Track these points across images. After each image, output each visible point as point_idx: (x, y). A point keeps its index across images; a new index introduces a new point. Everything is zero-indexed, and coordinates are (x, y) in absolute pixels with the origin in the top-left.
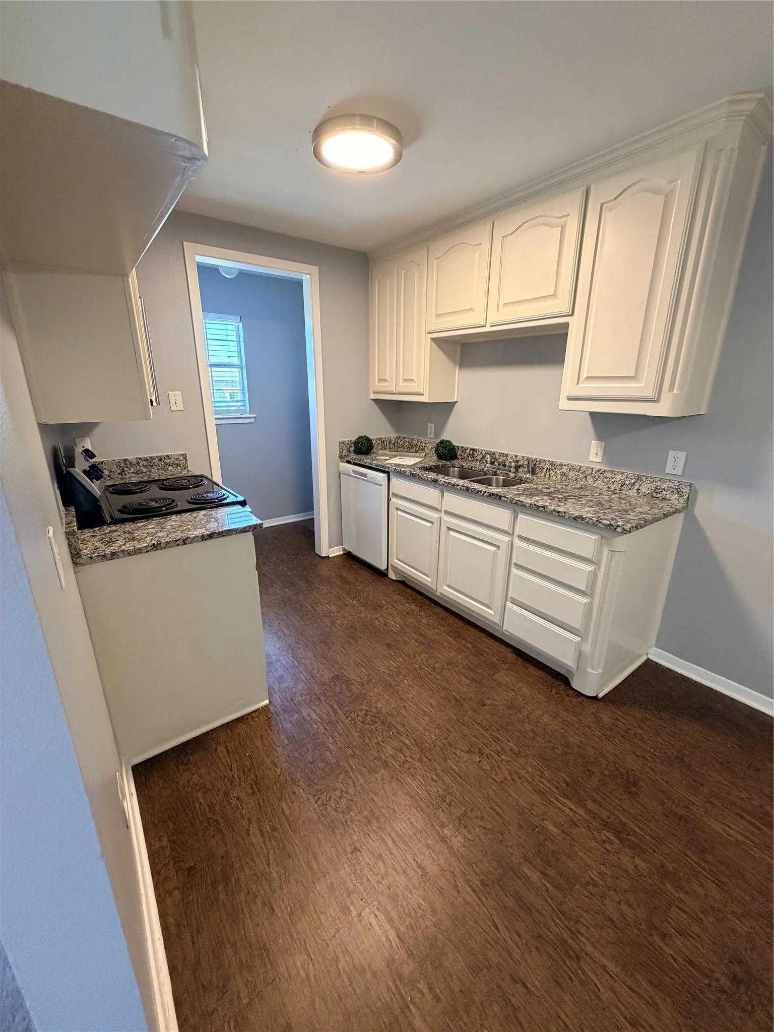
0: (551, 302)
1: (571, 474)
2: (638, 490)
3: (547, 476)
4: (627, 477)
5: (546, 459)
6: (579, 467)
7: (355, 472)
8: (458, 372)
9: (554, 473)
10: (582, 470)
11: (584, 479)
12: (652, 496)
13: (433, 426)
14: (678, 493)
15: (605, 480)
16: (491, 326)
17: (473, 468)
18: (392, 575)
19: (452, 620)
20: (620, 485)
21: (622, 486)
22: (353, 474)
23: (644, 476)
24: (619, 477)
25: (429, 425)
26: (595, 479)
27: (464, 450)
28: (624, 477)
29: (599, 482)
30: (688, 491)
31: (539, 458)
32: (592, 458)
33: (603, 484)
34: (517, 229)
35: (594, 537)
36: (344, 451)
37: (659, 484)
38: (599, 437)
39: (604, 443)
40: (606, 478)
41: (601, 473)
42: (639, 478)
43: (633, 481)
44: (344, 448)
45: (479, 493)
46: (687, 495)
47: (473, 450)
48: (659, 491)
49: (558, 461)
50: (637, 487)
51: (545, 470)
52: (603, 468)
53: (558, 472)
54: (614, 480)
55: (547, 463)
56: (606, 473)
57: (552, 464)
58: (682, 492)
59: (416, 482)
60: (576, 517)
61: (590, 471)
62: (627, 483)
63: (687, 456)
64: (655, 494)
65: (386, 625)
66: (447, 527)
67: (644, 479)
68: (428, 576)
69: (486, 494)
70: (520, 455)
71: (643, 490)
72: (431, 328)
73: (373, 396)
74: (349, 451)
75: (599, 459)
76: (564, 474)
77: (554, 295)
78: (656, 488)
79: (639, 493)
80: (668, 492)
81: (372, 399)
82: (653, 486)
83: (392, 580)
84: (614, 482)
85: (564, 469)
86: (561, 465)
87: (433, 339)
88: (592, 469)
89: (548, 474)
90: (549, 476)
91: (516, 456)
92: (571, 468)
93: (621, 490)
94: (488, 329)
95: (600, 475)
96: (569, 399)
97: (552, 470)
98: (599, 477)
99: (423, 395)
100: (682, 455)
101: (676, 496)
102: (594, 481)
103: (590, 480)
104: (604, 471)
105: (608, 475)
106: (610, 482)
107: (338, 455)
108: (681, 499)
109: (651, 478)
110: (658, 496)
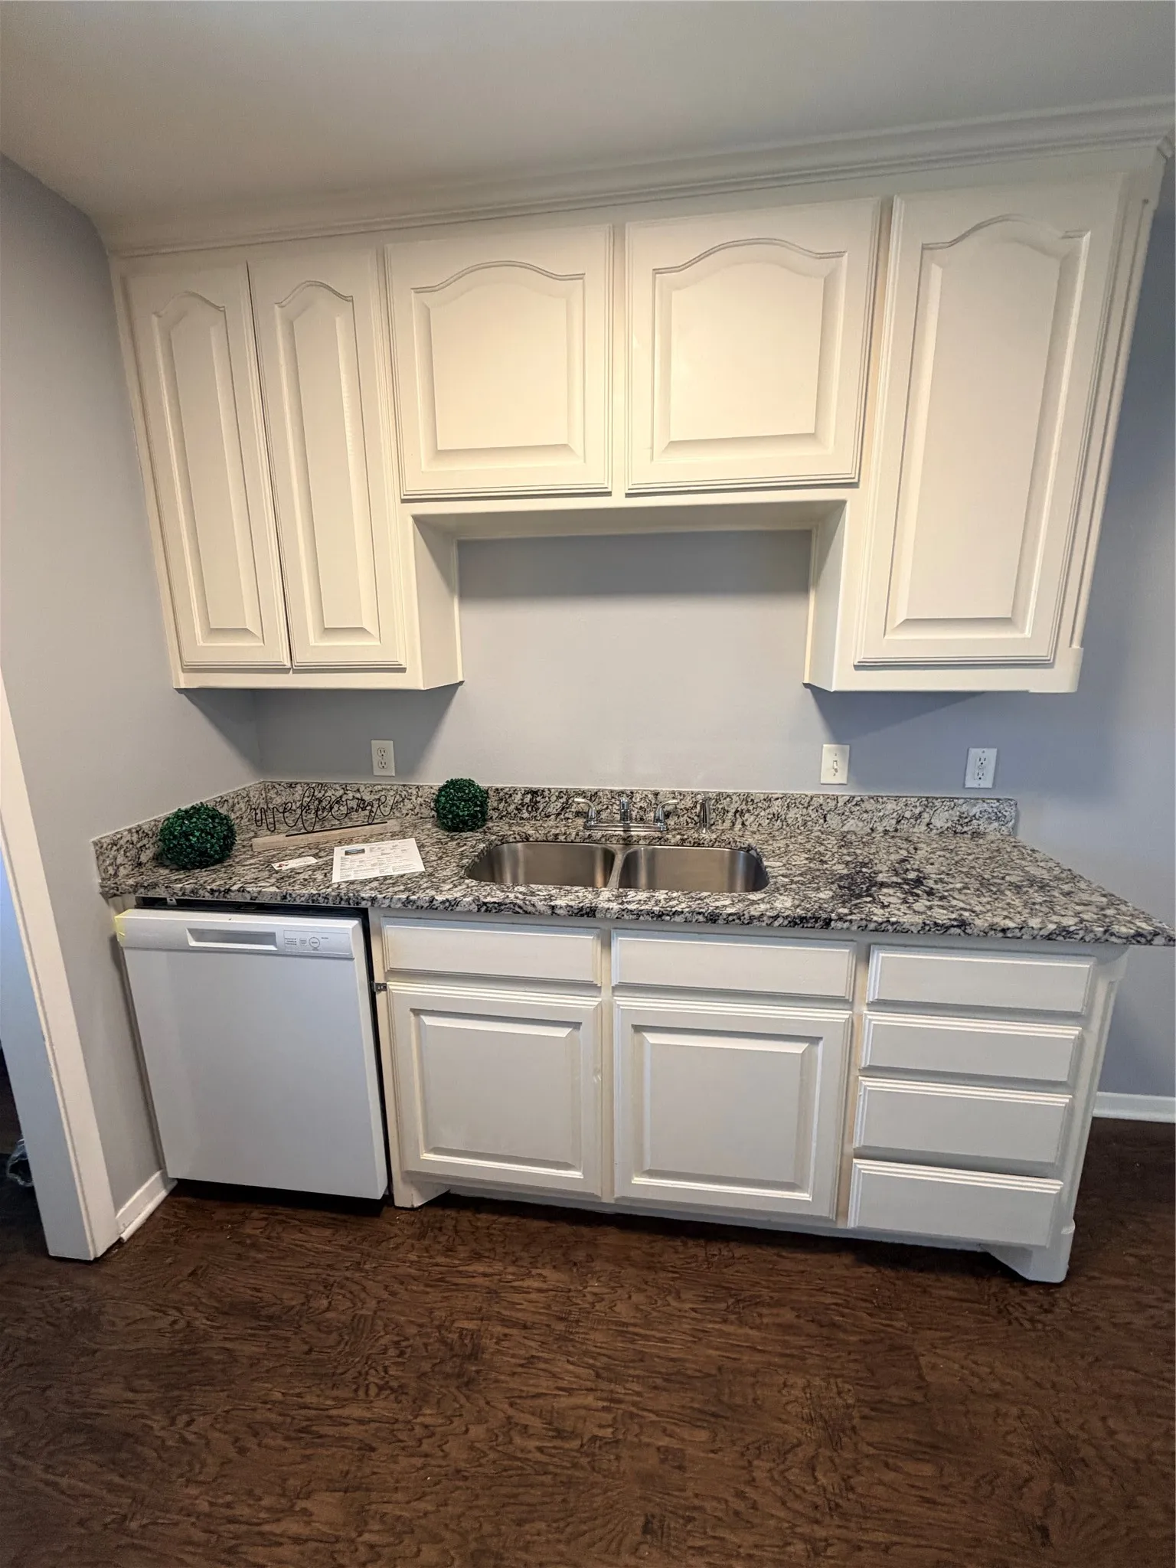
0: (807, 451)
1: (791, 814)
2: (928, 825)
3: (738, 826)
4: (906, 805)
5: (730, 791)
6: (808, 799)
7: (199, 934)
8: (460, 610)
9: (752, 818)
10: (815, 803)
11: (822, 821)
12: (955, 832)
13: (389, 745)
14: (998, 819)
15: (865, 816)
16: (628, 495)
17: (562, 838)
18: (408, 1197)
19: (674, 1253)
20: (894, 822)
21: (898, 822)
22: (193, 943)
23: (937, 799)
24: (891, 806)
25: (376, 744)
26: (844, 818)
27: (505, 796)
28: (901, 804)
29: (852, 822)
30: (1013, 814)
31: (713, 790)
32: (827, 777)
33: (861, 824)
34: (699, 258)
35: (1085, 965)
36: (122, 871)
37: (964, 808)
38: (838, 735)
39: (848, 747)
40: (866, 812)
41: (856, 805)
42: (928, 803)
43: (917, 811)
44: (119, 861)
45: (756, 922)
46: (1013, 821)
47: (534, 793)
48: (966, 820)
49: (757, 791)
50: (927, 820)
51: (730, 814)
52: (858, 793)
53: (762, 814)
54: (881, 814)
55: (734, 797)
56: (866, 803)
57: (747, 799)
58: (1005, 816)
59: (513, 925)
60: (1051, 934)
61: (832, 804)
62: (908, 814)
63: (998, 752)
64: (960, 827)
65: (560, 1434)
66: (633, 1026)
67: (937, 803)
68: (567, 1166)
69: (780, 920)
70: (664, 789)
71: (939, 822)
72: (413, 486)
73: (184, 681)
74: (140, 864)
75: (842, 778)
76: (776, 817)
77: (812, 437)
78: (960, 817)
79: (931, 830)
80: (982, 820)
81: (180, 691)
82: (956, 813)
83: (413, 1209)
84: (881, 819)
85: (776, 807)
86: (768, 799)
87: (419, 520)
88: (836, 799)
89: (739, 821)
90: (743, 824)
91: (656, 794)
92: (791, 802)
93: (896, 830)
94: (618, 501)
95: (853, 809)
96: (857, 667)
97: (748, 811)
98: (851, 813)
99: (403, 670)
100: (991, 754)
101: (996, 824)
102: (842, 822)
103: (834, 821)
104: (862, 800)
105: (867, 805)
106: (875, 819)
107: (98, 889)
108: (1003, 828)
109: (952, 799)
110: (966, 829)
